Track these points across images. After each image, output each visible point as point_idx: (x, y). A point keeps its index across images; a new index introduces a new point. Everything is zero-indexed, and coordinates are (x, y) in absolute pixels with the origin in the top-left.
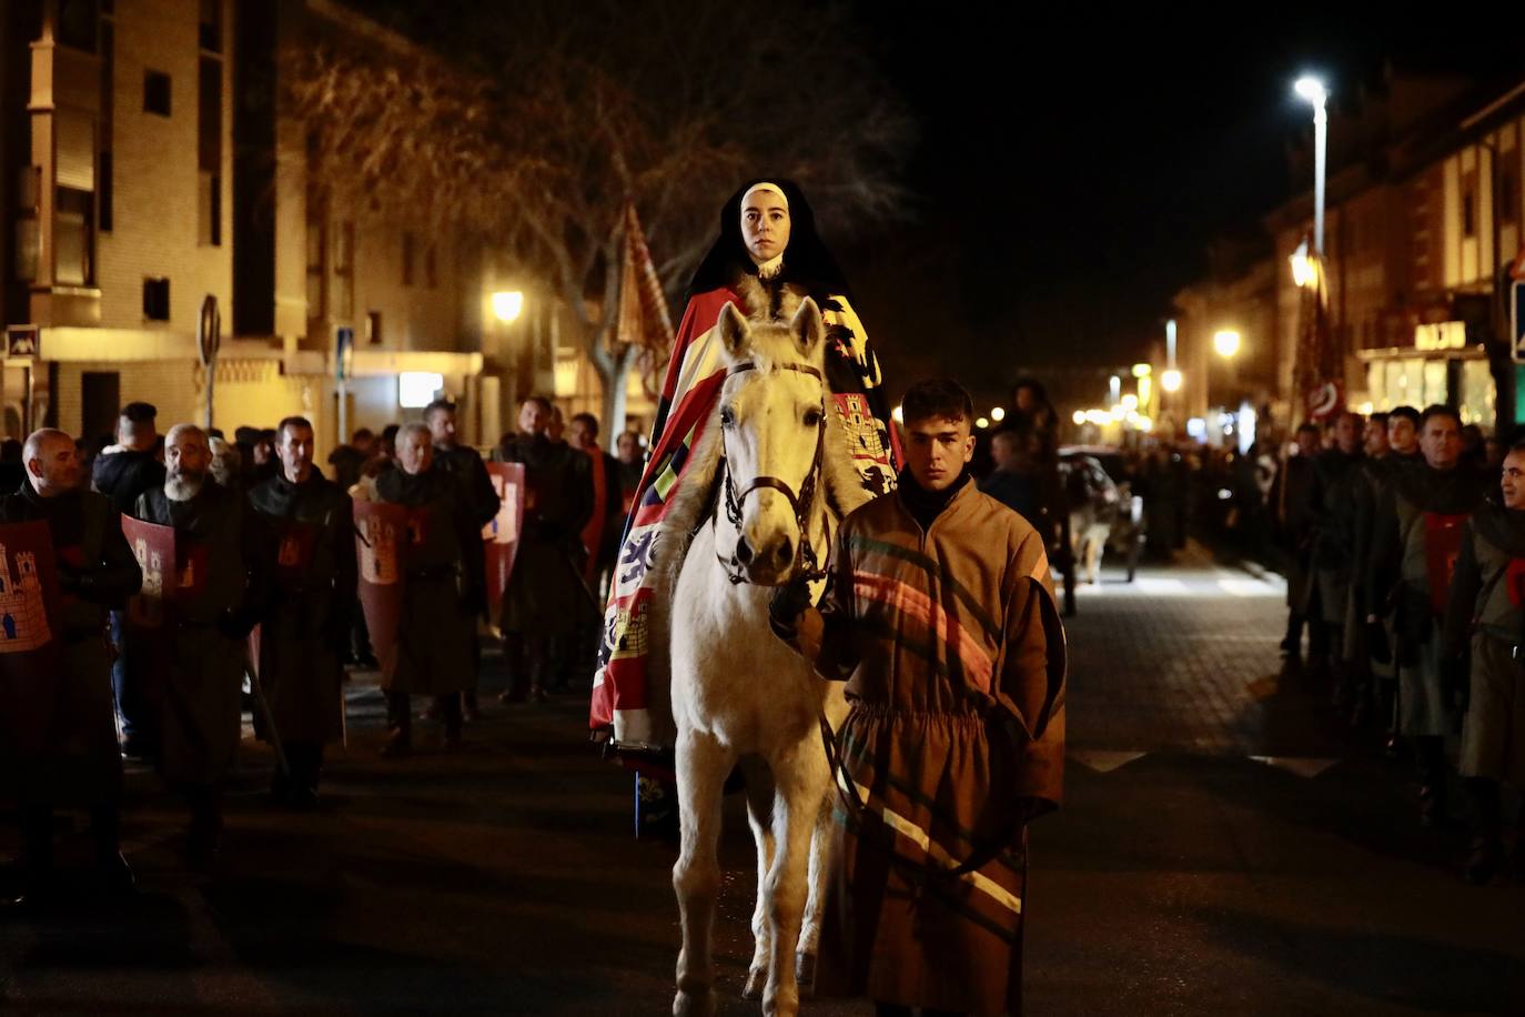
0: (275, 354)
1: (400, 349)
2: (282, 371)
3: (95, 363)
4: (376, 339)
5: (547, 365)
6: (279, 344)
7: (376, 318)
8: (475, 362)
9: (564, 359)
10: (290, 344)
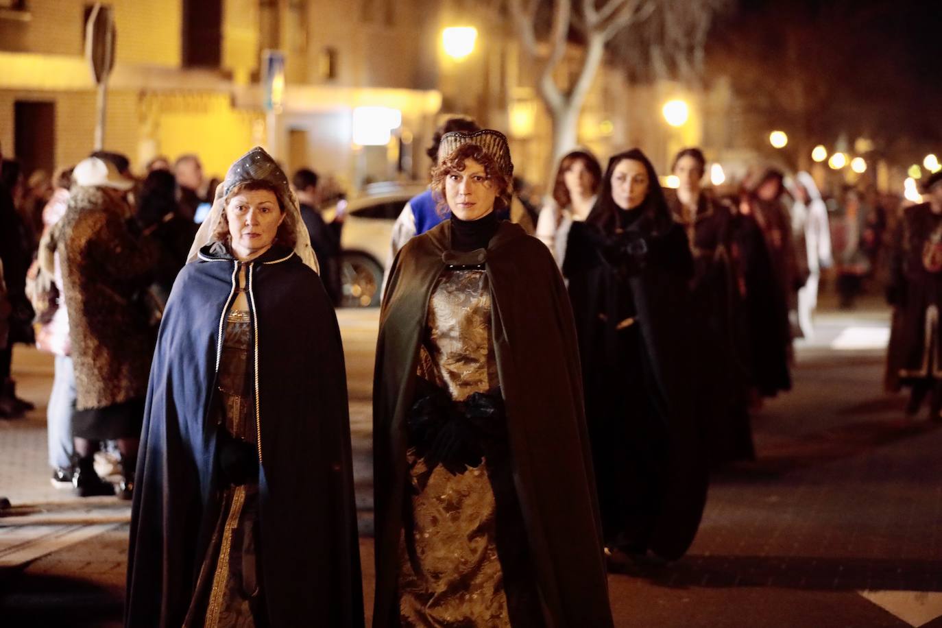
0: (223, 86)
1: (356, 84)
2: (233, 103)
3: (28, 91)
4: (332, 74)
5: (503, 104)
6: (229, 76)
7: (332, 55)
8: (431, 101)
9: (520, 100)
10: (242, 77)
